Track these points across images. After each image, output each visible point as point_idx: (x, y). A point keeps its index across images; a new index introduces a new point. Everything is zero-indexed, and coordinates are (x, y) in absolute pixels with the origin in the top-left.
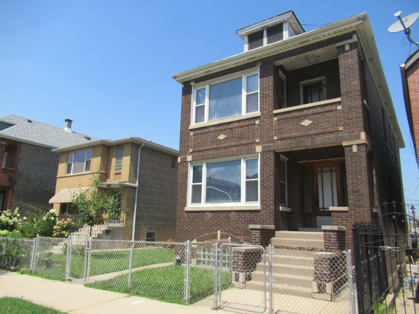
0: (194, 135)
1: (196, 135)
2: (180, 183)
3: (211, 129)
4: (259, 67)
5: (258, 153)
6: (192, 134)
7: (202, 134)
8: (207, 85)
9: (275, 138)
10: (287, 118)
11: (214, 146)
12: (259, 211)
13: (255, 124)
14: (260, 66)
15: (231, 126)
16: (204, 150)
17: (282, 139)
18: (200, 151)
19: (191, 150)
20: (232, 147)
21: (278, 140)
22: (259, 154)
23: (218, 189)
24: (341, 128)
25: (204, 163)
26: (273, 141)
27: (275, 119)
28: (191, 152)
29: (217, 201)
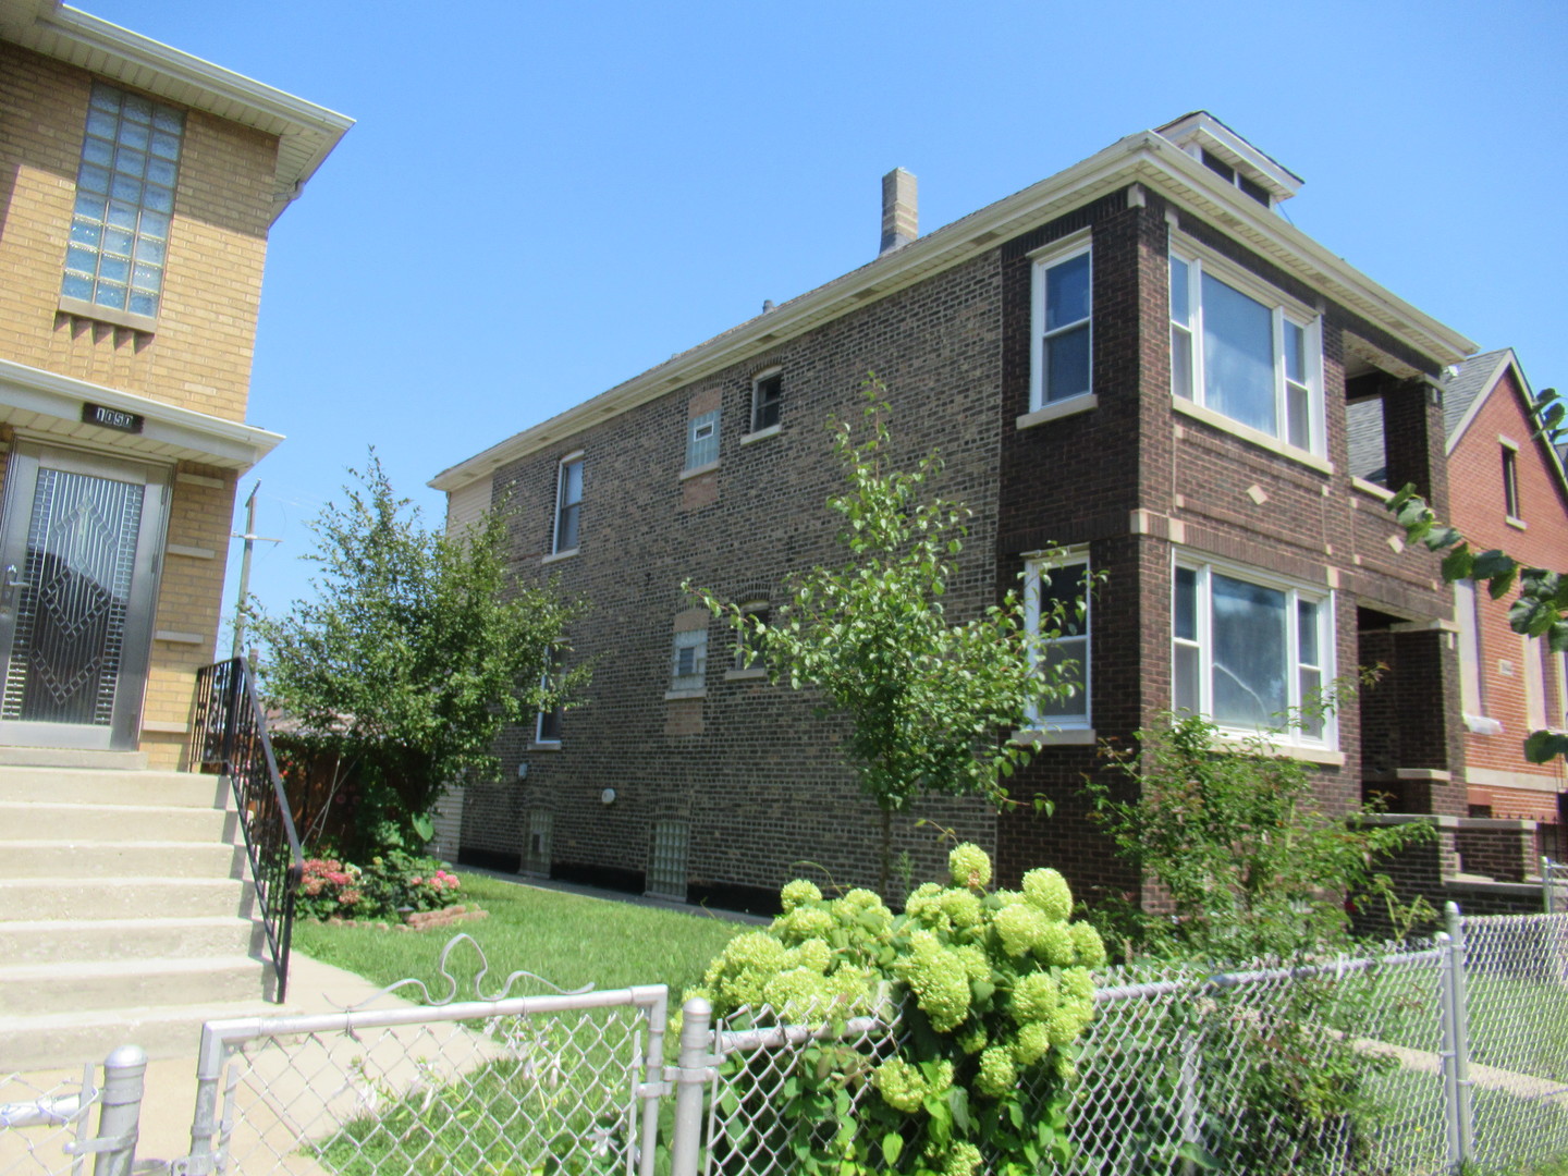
0: (1184, 441)
1: (1192, 444)
2: (1149, 628)
3: (1230, 446)
4: (1319, 318)
5: (1329, 590)
6: (1179, 431)
7: (1208, 451)
8: (1199, 262)
9: (1357, 560)
10: (1370, 514)
11: (1241, 519)
12: (1333, 769)
13: (1319, 494)
14: (1323, 317)
15: (1277, 467)
16: (1217, 521)
17: (1366, 568)
18: (1205, 517)
19: (1179, 501)
20: (1279, 541)
21: (1360, 567)
22: (1332, 593)
23: (1236, 679)
24: (1435, 586)
25: (1208, 567)
26: (1350, 565)
27: (1354, 502)
28: (1178, 508)
29: (1237, 721)
